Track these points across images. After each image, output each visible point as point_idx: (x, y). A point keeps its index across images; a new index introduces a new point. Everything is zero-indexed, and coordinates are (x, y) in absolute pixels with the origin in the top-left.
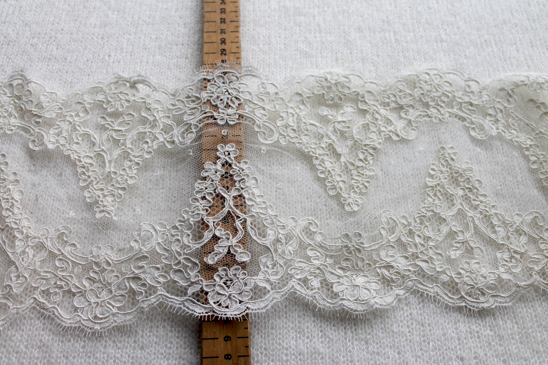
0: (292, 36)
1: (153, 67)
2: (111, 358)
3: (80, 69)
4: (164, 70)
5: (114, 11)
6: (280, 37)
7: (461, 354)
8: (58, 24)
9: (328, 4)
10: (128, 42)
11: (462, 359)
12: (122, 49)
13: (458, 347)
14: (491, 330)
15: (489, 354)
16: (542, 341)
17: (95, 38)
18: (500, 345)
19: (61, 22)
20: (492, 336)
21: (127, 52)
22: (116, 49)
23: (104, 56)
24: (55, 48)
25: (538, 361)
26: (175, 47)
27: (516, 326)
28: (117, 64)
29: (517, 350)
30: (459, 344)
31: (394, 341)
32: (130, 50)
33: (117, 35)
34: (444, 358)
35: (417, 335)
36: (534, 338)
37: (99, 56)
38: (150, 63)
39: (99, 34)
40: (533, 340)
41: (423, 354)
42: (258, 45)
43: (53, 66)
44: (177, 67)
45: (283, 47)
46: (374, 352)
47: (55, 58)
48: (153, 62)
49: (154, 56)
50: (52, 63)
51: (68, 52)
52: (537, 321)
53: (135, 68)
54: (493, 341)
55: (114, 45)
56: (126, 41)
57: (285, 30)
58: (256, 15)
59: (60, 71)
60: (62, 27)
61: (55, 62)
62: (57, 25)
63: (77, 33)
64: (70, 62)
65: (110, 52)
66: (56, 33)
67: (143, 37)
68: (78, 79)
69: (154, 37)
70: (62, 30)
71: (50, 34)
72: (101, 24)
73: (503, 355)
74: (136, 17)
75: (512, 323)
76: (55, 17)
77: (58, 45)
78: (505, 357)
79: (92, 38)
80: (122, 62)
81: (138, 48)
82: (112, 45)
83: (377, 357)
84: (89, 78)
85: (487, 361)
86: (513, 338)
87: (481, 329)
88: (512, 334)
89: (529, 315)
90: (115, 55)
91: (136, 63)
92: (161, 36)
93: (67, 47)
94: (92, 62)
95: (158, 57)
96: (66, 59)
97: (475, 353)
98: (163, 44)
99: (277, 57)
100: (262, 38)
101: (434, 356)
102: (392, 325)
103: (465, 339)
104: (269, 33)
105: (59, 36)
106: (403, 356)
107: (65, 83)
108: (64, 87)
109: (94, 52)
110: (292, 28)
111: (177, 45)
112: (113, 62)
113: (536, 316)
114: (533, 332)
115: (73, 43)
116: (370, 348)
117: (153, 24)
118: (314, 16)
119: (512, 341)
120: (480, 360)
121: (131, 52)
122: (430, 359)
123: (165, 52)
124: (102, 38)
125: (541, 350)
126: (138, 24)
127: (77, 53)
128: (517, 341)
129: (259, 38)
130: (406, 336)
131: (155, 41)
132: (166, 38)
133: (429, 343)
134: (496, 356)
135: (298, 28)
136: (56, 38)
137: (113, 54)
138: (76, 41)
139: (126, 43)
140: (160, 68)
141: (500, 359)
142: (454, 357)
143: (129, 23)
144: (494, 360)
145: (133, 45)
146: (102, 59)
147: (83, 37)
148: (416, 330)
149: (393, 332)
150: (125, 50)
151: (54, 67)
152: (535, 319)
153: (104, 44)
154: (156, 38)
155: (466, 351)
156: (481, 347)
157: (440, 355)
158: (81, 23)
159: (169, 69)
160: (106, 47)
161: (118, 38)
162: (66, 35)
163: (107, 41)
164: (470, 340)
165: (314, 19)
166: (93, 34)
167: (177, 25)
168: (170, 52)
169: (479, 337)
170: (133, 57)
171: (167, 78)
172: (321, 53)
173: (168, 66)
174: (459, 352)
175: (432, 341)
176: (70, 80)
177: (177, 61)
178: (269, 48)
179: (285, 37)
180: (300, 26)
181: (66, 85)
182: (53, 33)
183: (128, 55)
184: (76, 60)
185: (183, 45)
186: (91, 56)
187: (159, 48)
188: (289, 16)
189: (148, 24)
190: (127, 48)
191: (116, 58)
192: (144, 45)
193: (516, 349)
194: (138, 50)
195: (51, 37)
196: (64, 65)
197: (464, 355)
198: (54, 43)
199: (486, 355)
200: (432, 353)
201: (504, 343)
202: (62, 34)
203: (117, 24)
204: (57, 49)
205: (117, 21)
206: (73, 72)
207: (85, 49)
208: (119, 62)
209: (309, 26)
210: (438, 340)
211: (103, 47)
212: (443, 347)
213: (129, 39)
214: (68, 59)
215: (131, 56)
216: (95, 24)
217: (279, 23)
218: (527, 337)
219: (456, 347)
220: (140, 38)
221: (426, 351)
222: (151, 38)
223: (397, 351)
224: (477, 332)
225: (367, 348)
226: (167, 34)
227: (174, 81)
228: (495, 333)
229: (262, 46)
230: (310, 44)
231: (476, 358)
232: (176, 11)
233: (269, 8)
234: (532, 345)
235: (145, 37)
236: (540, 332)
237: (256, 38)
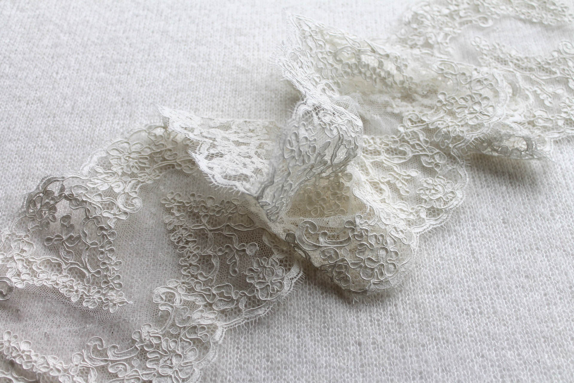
0: (231, 54)
1: (97, 83)
2: (29, 336)
3: (29, 85)
4: (106, 85)
5: (65, 33)
6: (219, 55)
7: (359, 339)
8: (13, 45)
9: (268, 25)
10: (76, 60)
11: (360, 344)
12: (69, 68)
13: (357, 333)
14: (392, 319)
15: (387, 340)
16: (442, 329)
17: (45, 57)
18: (400, 332)
19: (15, 43)
20: (392, 324)
21: (74, 70)
22: (64, 67)
23: (52, 73)
24: (8, 67)
25: (435, 347)
26: (119, 64)
27: (417, 315)
28: (64, 80)
29: (416, 337)
30: (359, 331)
31: (295, 326)
32: (77, 68)
33: (66, 54)
34: (342, 342)
35: (317, 322)
36: (434, 326)
37: (47, 73)
38: (94, 79)
39: (49, 54)
40: (432, 327)
41: (321, 339)
42: (198, 61)
43: (4, 82)
44: (118, 83)
45: (221, 64)
46: (274, 335)
47: (7, 76)
48: (97, 79)
49: (98, 73)
50: (4, 80)
51: (19, 70)
52: (439, 311)
53: (79, 84)
54: (393, 328)
55: (63, 63)
56: (73, 60)
57: (225, 48)
58: (199, 36)
59: (10, 86)
60: (16, 48)
61: (6, 79)
62: (11, 46)
63: (30, 53)
64: (20, 79)
65: (58, 70)
66: (10, 53)
67: (90, 56)
68: (26, 94)
69: (100, 56)
70: (16, 50)
71: (5, 54)
72: (52, 45)
73: (401, 341)
74: (86, 39)
75: (414, 312)
76: (10, 39)
77: (11, 64)
78: (403, 343)
79: (43, 58)
80: (68, 79)
81: (84, 66)
82: (61, 64)
83: (277, 340)
84: (36, 93)
85: (384, 346)
86: (413, 326)
87: (381, 318)
88: (412, 323)
89: (432, 306)
90: (63, 73)
91: (81, 79)
92: (107, 55)
93: (19, 66)
94: (41, 79)
95: (102, 74)
96: (17, 76)
97: (373, 338)
98: (108, 62)
99: (214, 72)
100: (202, 55)
101: (332, 340)
102: (294, 312)
103: (365, 326)
104: (210, 52)
105: (13, 56)
106: (302, 339)
107: (14, 97)
108: (13, 101)
109: (43, 70)
110: (232, 47)
111: (121, 63)
112: (60, 79)
113: (438, 307)
114: (434, 320)
115: (25, 62)
116: (271, 331)
117: (101, 45)
118: (254, 36)
119: (412, 329)
120: (378, 345)
121: (78, 70)
122: (329, 343)
123: (109, 69)
124: (53, 58)
125: (440, 336)
126: (87, 44)
127: (27, 71)
128: (416, 329)
129: (199, 56)
130: (307, 322)
131: (101, 60)
132: (112, 57)
133: (328, 329)
134: (395, 342)
135: (238, 47)
136: (9, 57)
137: (60, 72)
138: (28, 61)
139: (74, 62)
140: (103, 83)
141: (398, 344)
142: (352, 342)
143: (78, 44)
144: (391, 346)
145: (80, 64)
146: (51, 76)
147: (35, 57)
148: (318, 318)
149: (294, 318)
150: (72, 68)
151: (5, 84)
152: (436, 309)
153: (53, 62)
154: (102, 57)
155: (365, 337)
156: (380, 334)
157: (338, 340)
158: (34, 45)
159: (112, 84)
160: (55, 65)
161: (67, 57)
162: (19, 55)
163: (57, 60)
164: (370, 328)
165: (254, 39)
166: (44, 54)
167: (123, 45)
168: (114, 69)
169: (379, 325)
170: (79, 74)
171: (109, 92)
172: (257, 70)
173: (111, 81)
174: (357, 337)
175: (332, 327)
176: (18, 94)
177: (120, 77)
178: (208, 65)
179: (225, 55)
180: (239, 45)
181: (14, 99)
182: (7, 54)
183: (75, 73)
184: (26, 77)
185: (126, 62)
186: (40, 74)
187: (104, 66)
188: (230, 36)
189: (96, 45)
190: (74, 66)
191: (63, 75)
192: (90, 63)
193: (414, 335)
194: (85, 68)
195: (5, 57)
196: (14, 82)
197: (362, 340)
198: (8, 62)
199: (384, 341)
200: (330, 338)
201: (403, 330)
202: (15, 54)
203: (67, 45)
204: (10, 67)
205: (67, 42)
206: (22, 88)
207: (35, 67)
208: (65, 78)
209: (249, 45)
210: (338, 326)
211: (52, 66)
212: (342, 333)
213: (77, 58)
214: (19, 76)
215: (77, 73)
216: (47, 45)
217: (220, 42)
218: (427, 326)
219: (355, 333)
220: (87, 57)
221: (325, 337)
222: (97, 57)
223: (296, 335)
224: (378, 320)
225: (268, 332)
226: (113, 54)
227: (114, 94)
228: (396, 321)
229: (201, 63)
230: (248, 61)
231: (374, 343)
232: (124, 33)
233: (212, 28)
234: (431, 332)
235: (92, 56)
236: (440, 321)
237: (197, 55)
